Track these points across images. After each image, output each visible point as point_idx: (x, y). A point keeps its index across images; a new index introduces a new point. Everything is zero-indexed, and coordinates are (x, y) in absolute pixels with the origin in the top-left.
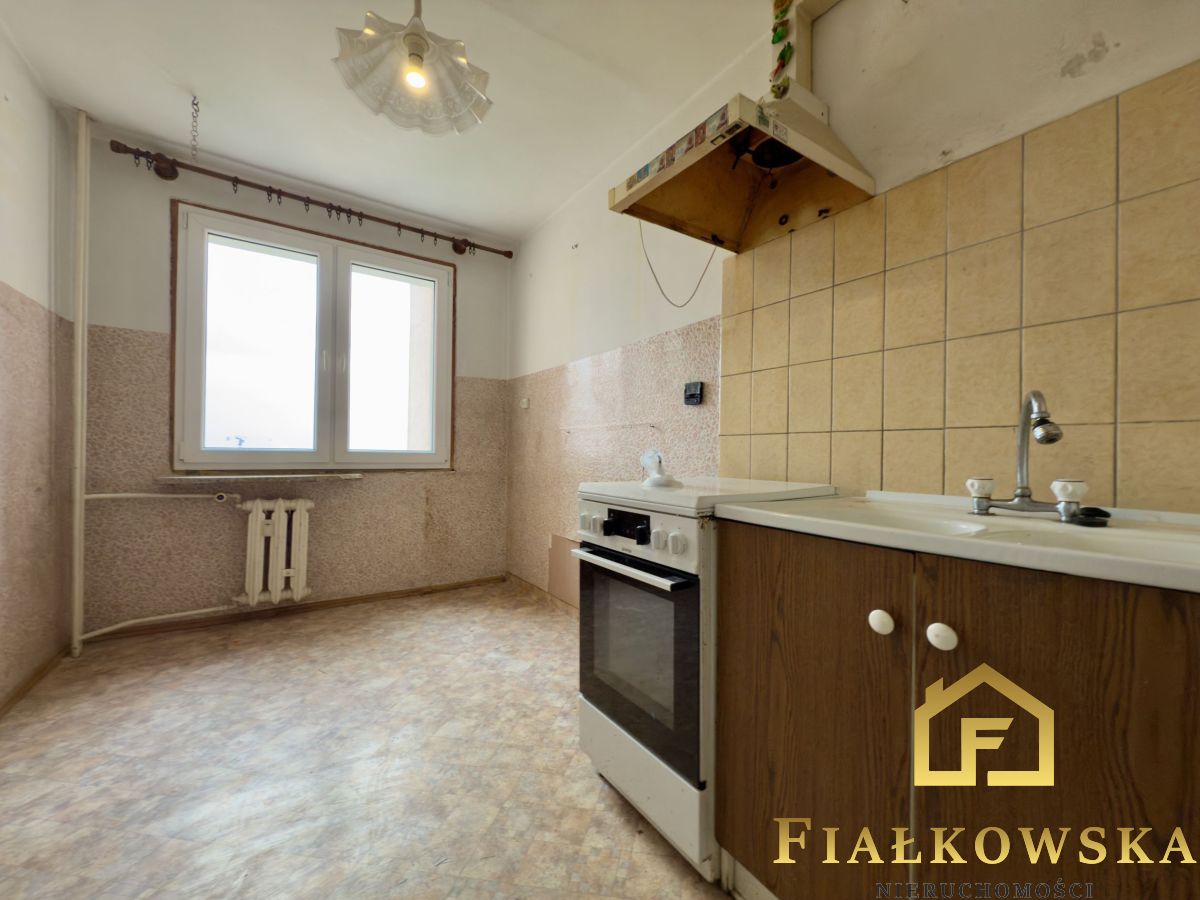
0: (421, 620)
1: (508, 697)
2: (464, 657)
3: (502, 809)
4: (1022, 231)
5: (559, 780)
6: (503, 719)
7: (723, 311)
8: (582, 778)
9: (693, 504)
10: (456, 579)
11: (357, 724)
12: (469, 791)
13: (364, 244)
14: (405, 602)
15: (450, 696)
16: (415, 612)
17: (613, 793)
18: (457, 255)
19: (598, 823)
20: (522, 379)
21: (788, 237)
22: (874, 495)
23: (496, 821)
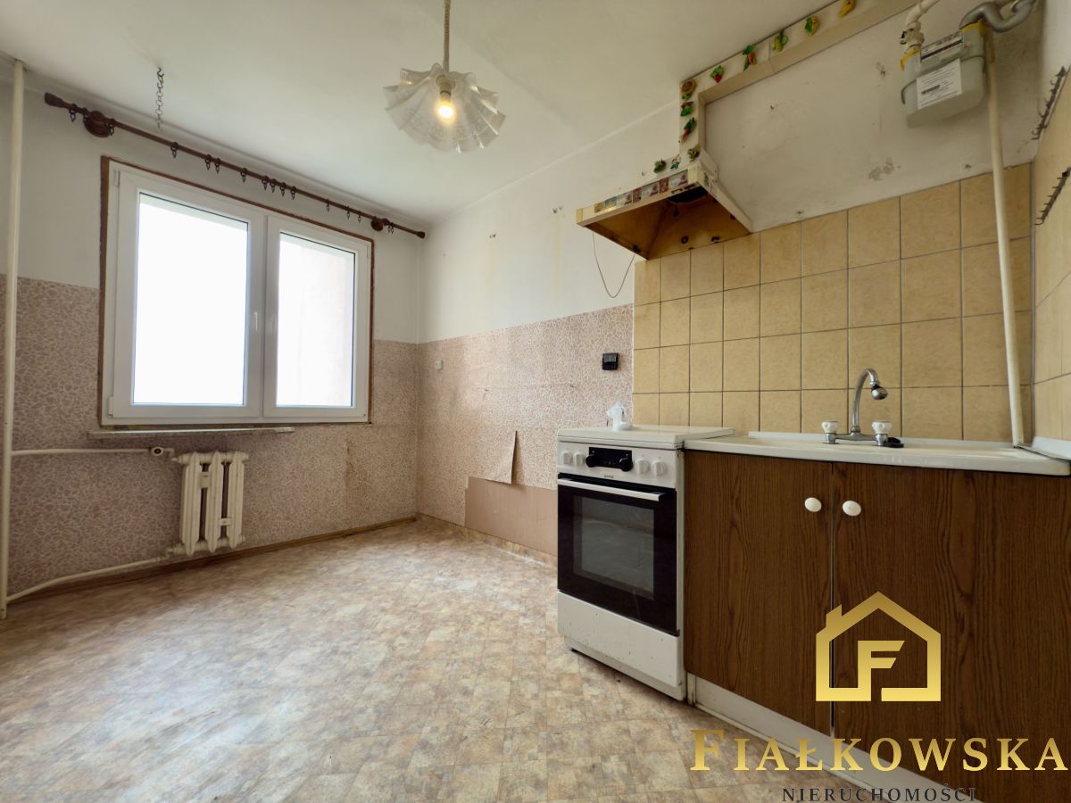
0: (357, 557)
1: (471, 607)
2: (416, 583)
3: (512, 683)
4: (848, 269)
5: (544, 659)
6: (476, 624)
7: (636, 301)
8: (561, 654)
9: (672, 440)
10: (373, 521)
11: (352, 642)
12: (478, 675)
13: (292, 215)
14: (331, 543)
15: (422, 612)
16: (345, 552)
17: (587, 661)
18: (376, 232)
19: (588, 680)
20: (435, 344)
21: (688, 253)
22: (753, 434)
23: (512, 690)
